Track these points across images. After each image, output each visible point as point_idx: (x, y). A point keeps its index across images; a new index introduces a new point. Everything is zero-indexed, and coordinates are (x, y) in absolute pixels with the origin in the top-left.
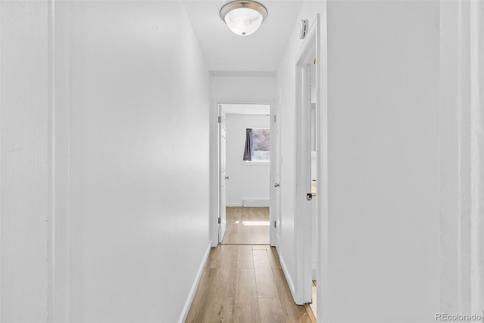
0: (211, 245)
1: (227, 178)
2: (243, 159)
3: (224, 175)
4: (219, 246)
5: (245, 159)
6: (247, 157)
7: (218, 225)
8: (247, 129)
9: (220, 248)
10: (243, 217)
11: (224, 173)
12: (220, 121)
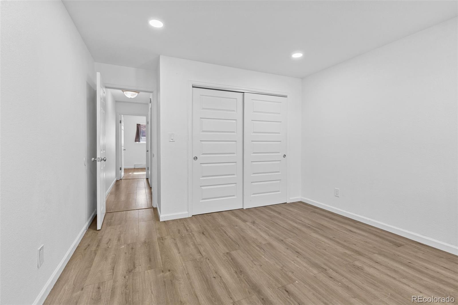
0: (116, 179)
1: (125, 150)
2: (134, 141)
3: (123, 148)
4: (120, 180)
5: (136, 141)
6: (137, 140)
7: (119, 171)
8: (137, 124)
9: (121, 181)
10: (134, 172)
11: (123, 147)
12: (121, 122)
